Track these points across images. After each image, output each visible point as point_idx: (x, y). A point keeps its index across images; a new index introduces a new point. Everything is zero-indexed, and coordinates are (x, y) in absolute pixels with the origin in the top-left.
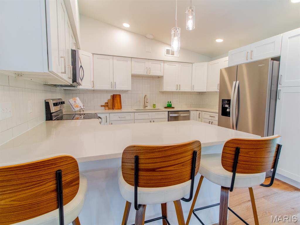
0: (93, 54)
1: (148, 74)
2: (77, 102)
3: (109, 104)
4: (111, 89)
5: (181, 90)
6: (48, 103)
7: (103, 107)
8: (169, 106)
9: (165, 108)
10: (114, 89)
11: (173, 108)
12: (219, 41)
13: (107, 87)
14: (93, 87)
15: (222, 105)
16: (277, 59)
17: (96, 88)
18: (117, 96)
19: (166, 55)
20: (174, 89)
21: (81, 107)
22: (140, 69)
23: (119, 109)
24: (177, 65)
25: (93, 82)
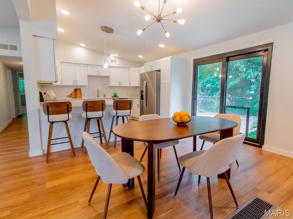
0: (61, 62)
1: (99, 75)
2: (52, 93)
3: (73, 95)
4: (74, 85)
5: (122, 85)
6: (41, 93)
7: (69, 97)
8: (115, 96)
9: (112, 97)
10: (76, 85)
11: (118, 97)
12: (141, 57)
13: (71, 83)
14: (62, 84)
15: (141, 94)
16: (159, 71)
17: (63, 84)
18: (78, 90)
19: (111, 63)
20: (117, 85)
21: (54, 96)
22: (93, 72)
23: (80, 98)
24: (119, 69)
25: (62, 80)
